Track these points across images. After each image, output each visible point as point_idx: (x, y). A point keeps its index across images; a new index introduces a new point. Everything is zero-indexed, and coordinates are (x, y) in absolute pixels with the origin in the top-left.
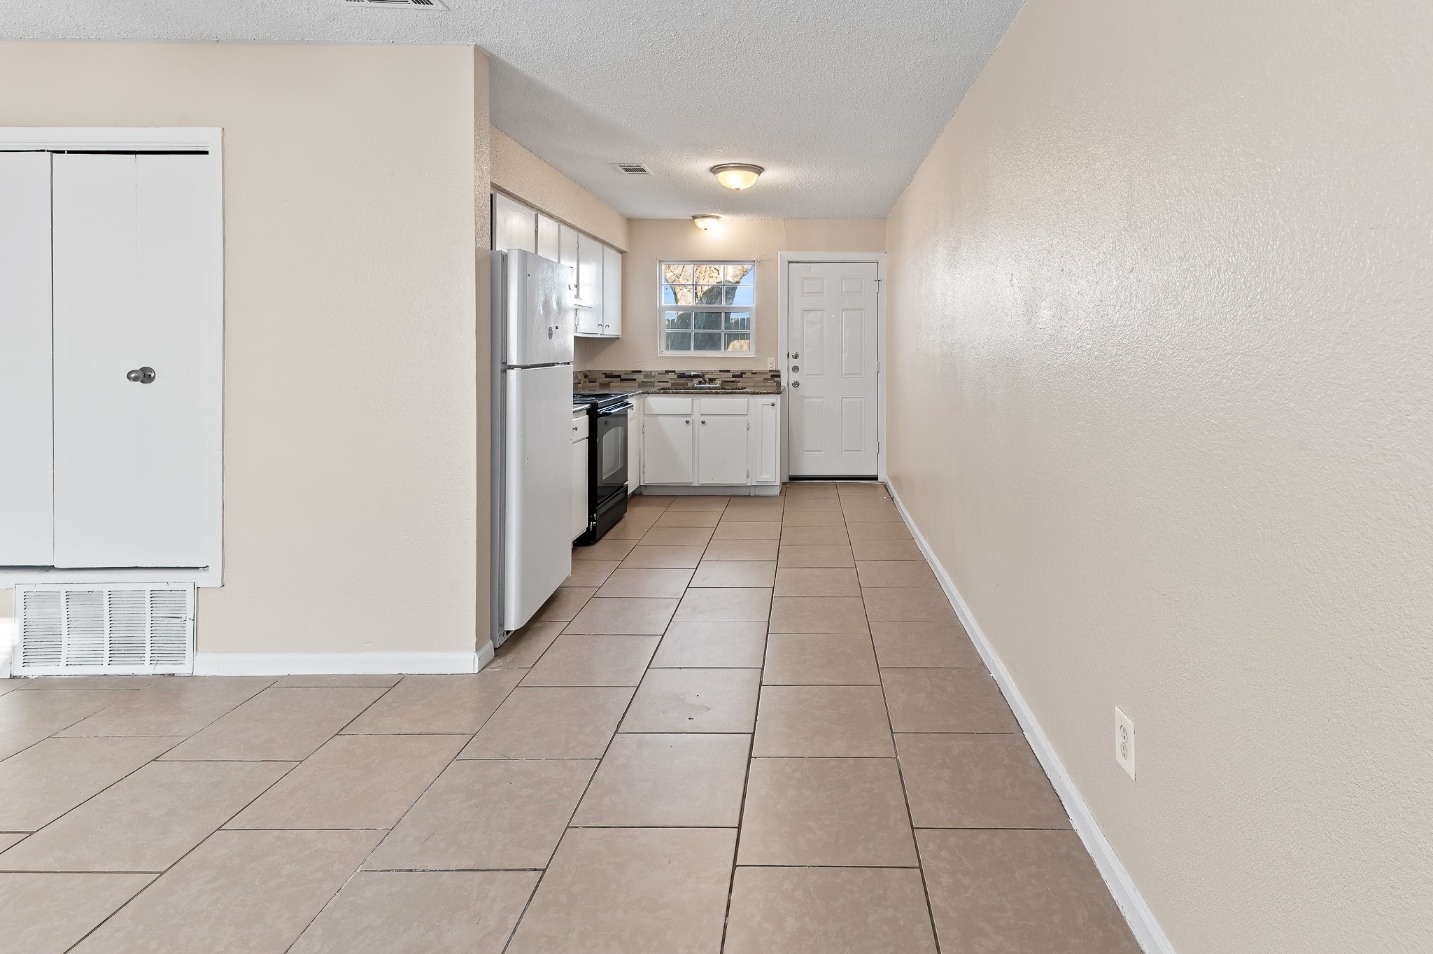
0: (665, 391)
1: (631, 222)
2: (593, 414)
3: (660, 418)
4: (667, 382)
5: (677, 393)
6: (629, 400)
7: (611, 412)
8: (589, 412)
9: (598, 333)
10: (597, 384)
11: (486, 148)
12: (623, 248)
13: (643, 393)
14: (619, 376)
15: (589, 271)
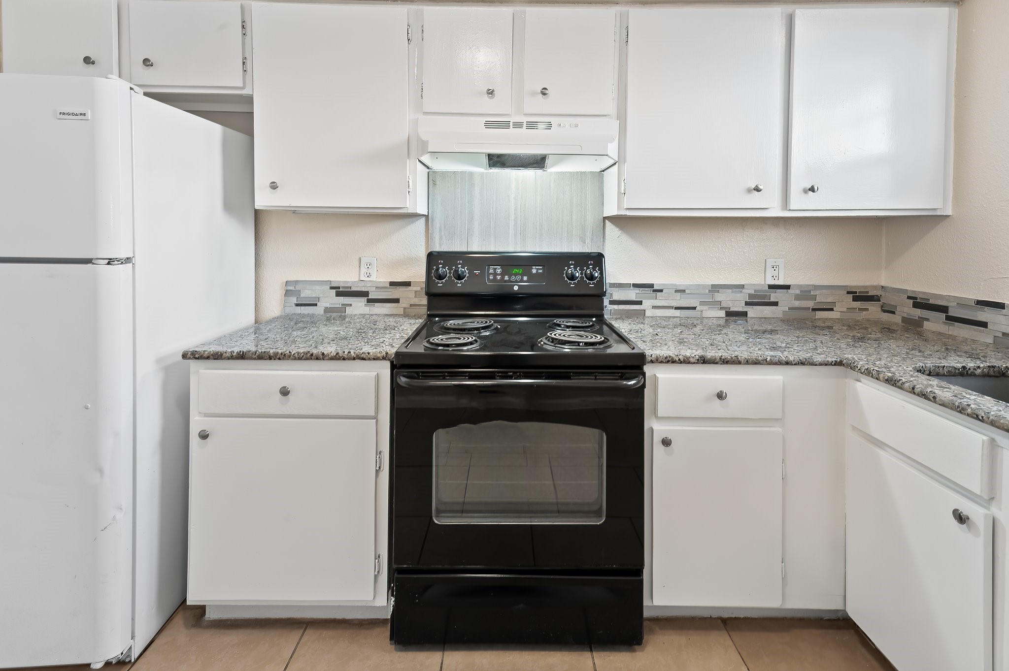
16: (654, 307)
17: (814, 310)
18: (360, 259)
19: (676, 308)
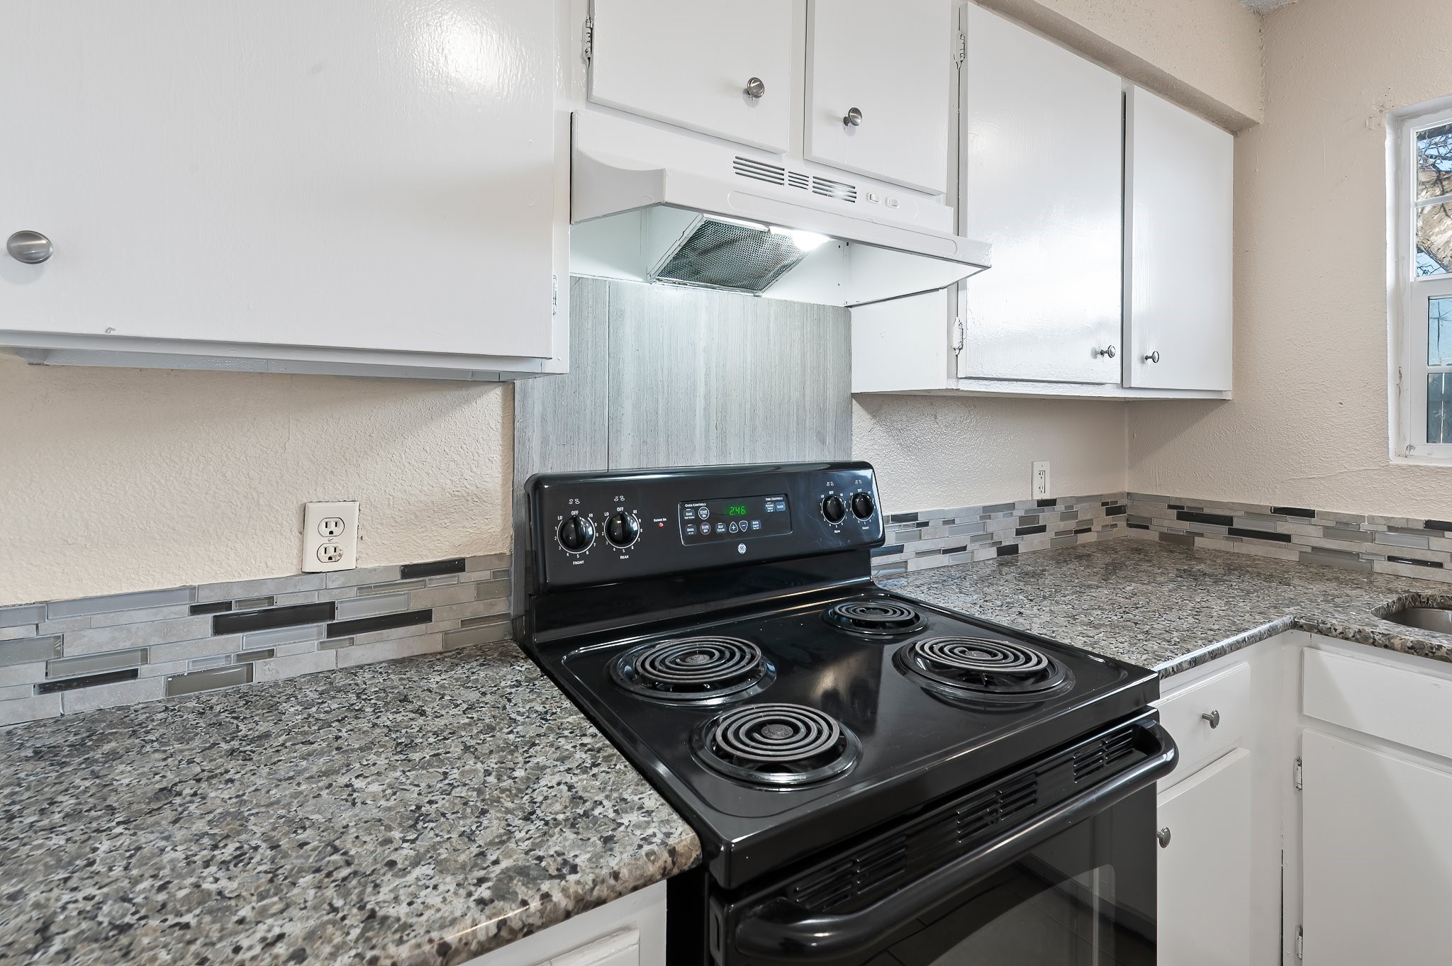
12: (1239, 103)
14: (1227, 521)
16: (920, 554)
17: (1077, 532)
18: (304, 509)
19: (946, 552)
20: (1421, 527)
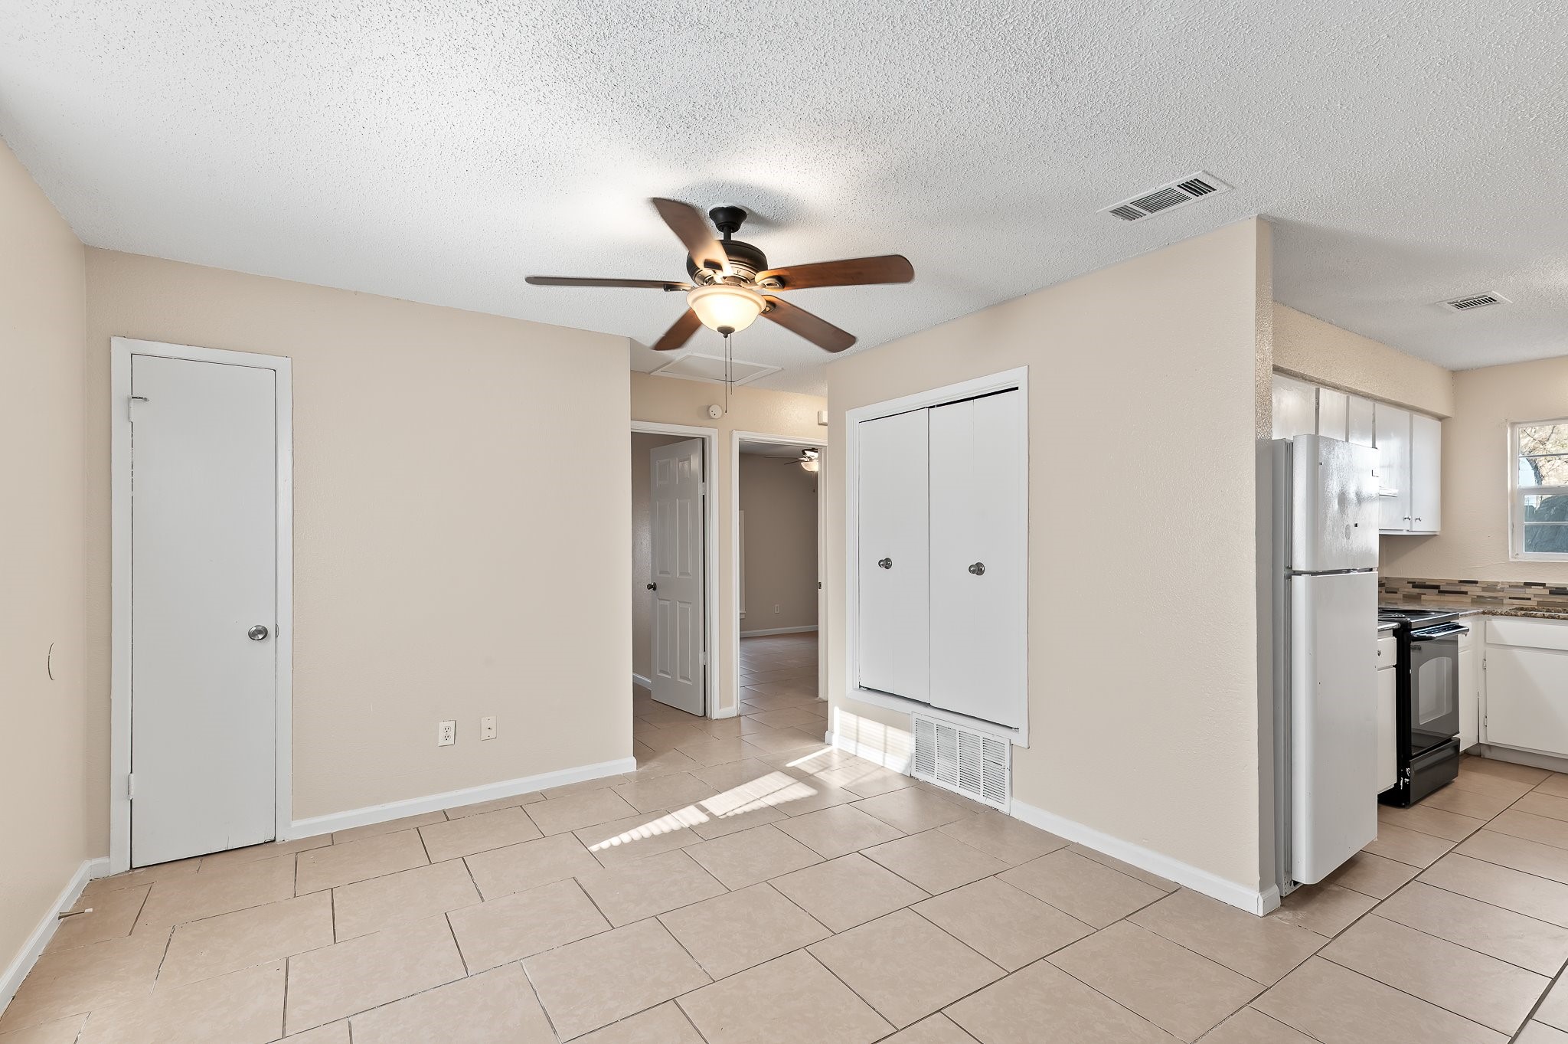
0: (1527, 613)
1: (1456, 375)
2: (1403, 636)
3: (1516, 651)
4: (1530, 599)
5: (1553, 617)
6: (1461, 622)
7: (1433, 635)
8: (1396, 632)
9: (1404, 528)
10: (1399, 596)
11: (1268, 327)
12: (1443, 411)
13: (1484, 613)
14: (1437, 587)
15: (1391, 448)
20: (1522, 585)
